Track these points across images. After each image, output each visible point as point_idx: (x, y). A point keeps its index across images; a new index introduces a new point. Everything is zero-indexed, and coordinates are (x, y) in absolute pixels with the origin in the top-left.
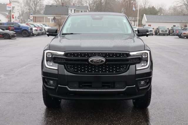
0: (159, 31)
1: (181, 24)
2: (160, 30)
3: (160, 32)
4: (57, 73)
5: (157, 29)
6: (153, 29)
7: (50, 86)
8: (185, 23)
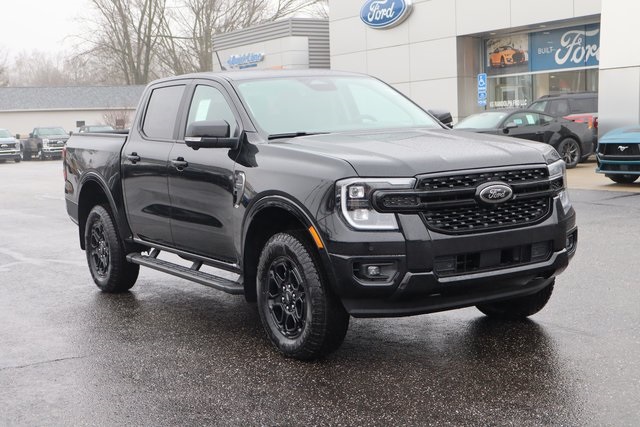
0: (40, 146)
1: (109, 114)
2: (45, 141)
3: (46, 147)
4: (403, 240)
5: (31, 135)
6: (18, 137)
7: (373, 280)
8: (120, 112)
